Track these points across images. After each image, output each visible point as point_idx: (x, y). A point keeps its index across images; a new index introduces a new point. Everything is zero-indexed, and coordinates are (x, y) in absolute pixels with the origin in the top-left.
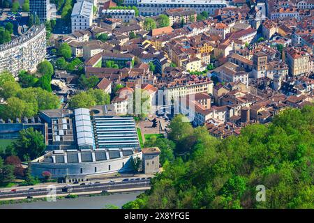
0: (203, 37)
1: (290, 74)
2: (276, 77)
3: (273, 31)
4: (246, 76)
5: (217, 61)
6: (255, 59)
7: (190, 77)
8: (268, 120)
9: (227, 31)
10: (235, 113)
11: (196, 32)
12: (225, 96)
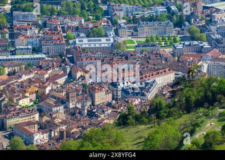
0: (30, 81)
1: (93, 104)
2: (83, 107)
3: (79, 74)
4: (62, 107)
5: (41, 97)
6: (67, 94)
7: (23, 110)
8: (79, 138)
9: (47, 76)
10: (55, 133)
11: (25, 78)
12: (48, 122)
